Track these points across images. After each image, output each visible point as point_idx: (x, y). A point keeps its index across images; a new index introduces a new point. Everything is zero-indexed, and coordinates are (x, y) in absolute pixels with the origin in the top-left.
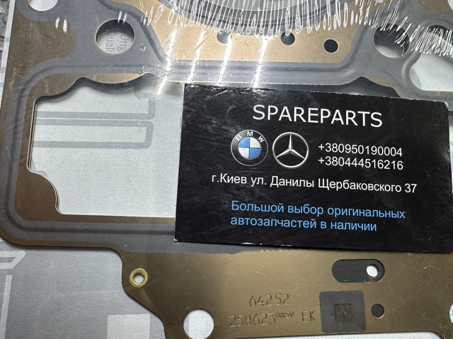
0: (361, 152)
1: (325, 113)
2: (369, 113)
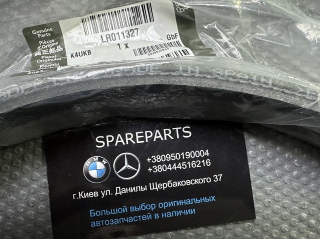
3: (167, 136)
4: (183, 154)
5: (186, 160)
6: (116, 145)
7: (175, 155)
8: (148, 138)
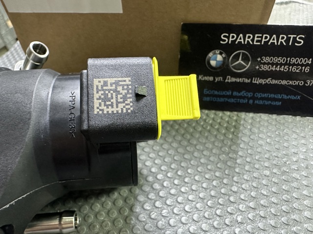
0: (284, 61)
1: (266, 38)
2: (296, 36)
3: (281, 42)
4: (289, 59)
5: (290, 65)
6: (237, 43)
7: (282, 59)
8: (264, 41)
